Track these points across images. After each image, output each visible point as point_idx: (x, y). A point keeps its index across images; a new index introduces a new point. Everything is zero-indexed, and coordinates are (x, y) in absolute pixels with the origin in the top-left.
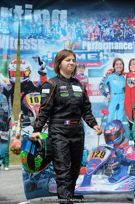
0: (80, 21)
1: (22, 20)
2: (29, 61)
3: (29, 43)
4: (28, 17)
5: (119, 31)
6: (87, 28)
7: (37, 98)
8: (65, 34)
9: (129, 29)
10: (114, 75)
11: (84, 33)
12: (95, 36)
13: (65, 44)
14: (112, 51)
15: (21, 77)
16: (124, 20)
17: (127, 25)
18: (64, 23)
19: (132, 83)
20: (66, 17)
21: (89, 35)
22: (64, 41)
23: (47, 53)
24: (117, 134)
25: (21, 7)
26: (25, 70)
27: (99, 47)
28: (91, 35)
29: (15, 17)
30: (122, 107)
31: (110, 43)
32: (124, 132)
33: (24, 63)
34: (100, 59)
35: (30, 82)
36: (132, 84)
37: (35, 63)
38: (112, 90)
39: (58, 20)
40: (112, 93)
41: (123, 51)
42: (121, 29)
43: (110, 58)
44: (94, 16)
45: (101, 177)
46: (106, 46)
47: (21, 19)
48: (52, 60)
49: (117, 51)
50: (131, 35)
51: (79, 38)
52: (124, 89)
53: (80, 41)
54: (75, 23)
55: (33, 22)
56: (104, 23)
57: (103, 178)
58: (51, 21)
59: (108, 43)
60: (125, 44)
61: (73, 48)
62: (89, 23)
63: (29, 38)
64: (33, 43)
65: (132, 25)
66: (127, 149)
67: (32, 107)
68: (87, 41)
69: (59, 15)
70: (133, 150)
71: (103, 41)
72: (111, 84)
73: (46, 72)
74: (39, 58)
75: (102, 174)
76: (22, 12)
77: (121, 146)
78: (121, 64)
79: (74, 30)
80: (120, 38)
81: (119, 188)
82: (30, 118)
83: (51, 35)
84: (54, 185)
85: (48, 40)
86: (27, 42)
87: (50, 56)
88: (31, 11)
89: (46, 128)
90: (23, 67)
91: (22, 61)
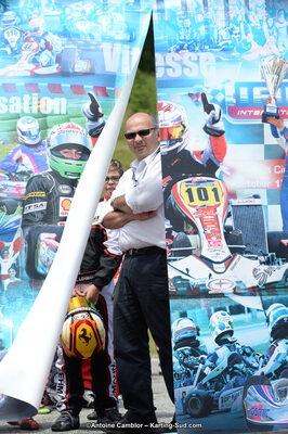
1: (158, 11)
2: (180, 104)
3: (177, 62)
7: (205, 190)
8: (262, 42)
13: (264, 63)
15: (162, 140)
18: (259, 16)
20: (262, 2)
22: (261, 57)
23: (224, 84)
26: (171, 125)
33: (168, 109)
35: (185, 153)
37: (195, 107)
39: (243, 10)
47: (155, 7)
48: (235, 101)
55: (186, 13)
58: (227, 10)
61: (283, 74)
63: (177, 51)
64: (186, 62)
67: (192, 211)
73: (224, 129)
74: (204, 97)
82: (189, 236)
83: (230, 42)
84: (257, 404)
85: (222, 53)
86: (173, 58)
87: (230, 91)
89: (228, 261)
90: (165, 119)
91: (162, 104)
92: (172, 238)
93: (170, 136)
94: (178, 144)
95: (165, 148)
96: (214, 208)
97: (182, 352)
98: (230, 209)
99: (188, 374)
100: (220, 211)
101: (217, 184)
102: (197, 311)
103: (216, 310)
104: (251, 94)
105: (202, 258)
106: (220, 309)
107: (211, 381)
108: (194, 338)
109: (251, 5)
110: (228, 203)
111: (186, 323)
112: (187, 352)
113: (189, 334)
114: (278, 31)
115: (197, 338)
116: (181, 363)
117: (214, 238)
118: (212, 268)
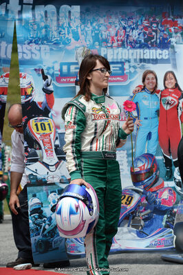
0: (98, 20)
1: (19, 20)
4: (27, 15)
5: (151, 34)
6: (107, 29)
8: (77, 39)
9: (163, 31)
10: (144, 93)
11: (104, 37)
12: (118, 41)
13: (78, 51)
14: (141, 60)
15: (22, 95)
16: (157, 20)
17: (161, 26)
18: (76, 23)
19: (168, 103)
20: (78, 15)
21: (110, 39)
22: (76, 47)
23: (54, 63)
24: (149, 172)
26: (26, 86)
27: (124, 55)
28: (113, 39)
29: (10, 14)
30: (154, 136)
31: (138, 50)
32: (158, 169)
33: (25, 77)
34: (125, 72)
36: (169, 106)
37: (37, 77)
38: (141, 113)
39: (67, 20)
40: (142, 117)
41: (155, 61)
42: (154, 31)
43: (138, 70)
44: (116, 13)
45: (127, 230)
46: (132, 54)
47: (17, 17)
48: (59, 73)
49: (148, 61)
50: (167, 39)
51: (97, 43)
52: (158, 112)
53: (98, 47)
54: (91, 24)
55: (34, 22)
56: (130, 23)
57: (130, 232)
58: (58, 20)
59: (135, 51)
60: (159, 51)
62: (110, 23)
63: (29, 44)
64: (33, 51)
65: (168, 26)
66: (162, 193)
67: (38, 136)
68: (107, 47)
69: (70, 12)
70: (170, 193)
71: (129, 47)
72: (140, 105)
73: (53, 89)
74: (43, 71)
75: (128, 226)
76: (19, 8)
77: (154, 188)
78: (153, 79)
79: (89, 32)
80: (152, 44)
81: (151, 245)
83: (58, 39)
84: (72, 244)
85: (54, 46)
86: (26, 48)
87: (57, 67)
88: (31, 6)
89: (57, 165)
90: (24, 83)
91: (21, 74)
92: (28, 152)
93: (26, 93)
94: (30, 98)
95: (23, 100)
96: (49, 135)
97: (34, 217)
98: (57, 135)
99: (37, 229)
100: (52, 136)
101: (50, 121)
102: (41, 193)
103: (51, 193)
104: (69, 69)
105: (43, 163)
106: (53, 192)
107: (49, 233)
108: (40, 208)
109: (72, 17)
110: (56, 132)
111: (36, 200)
112: (36, 217)
115: (42, 209)
116: (34, 223)
117: (49, 152)
118: (49, 169)
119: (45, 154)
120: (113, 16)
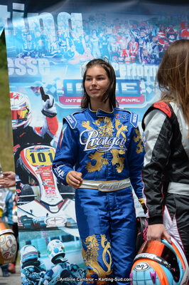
0: (105, 30)
1: (9, 29)
2: (25, 94)
3: (23, 64)
5: (167, 47)
6: (117, 41)
7: (43, 155)
8: (82, 52)
11: (114, 50)
12: (131, 54)
16: (175, 30)
18: (79, 33)
20: (81, 24)
21: (122, 53)
22: (81, 62)
23: (55, 80)
25: (6, 6)
26: (19, 108)
27: (138, 72)
28: (125, 53)
33: (17, 97)
34: (141, 92)
35: (29, 128)
37: (35, 96)
39: (68, 30)
44: (126, 23)
46: (148, 71)
47: (6, 26)
48: (63, 92)
54: (97, 34)
55: (28, 31)
56: (143, 34)
58: (57, 29)
63: (23, 57)
64: (29, 65)
67: (35, 169)
68: (118, 62)
69: (70, 20)
71: (144, 62)
73: (56, 112)
74: (42, 89)
76: (8, 15)
79: (96, 44)
83: (59, 51)
85: (55, 59)
86: (20, 62)
87: (60, 85)
88: (23, 14)
89: (60, 205)
90: (15, 104)
91: (12, 94)
92: (20, 188)
93: (18, 116)
94: (24, 122)
95: (15, 125)
97: (28, 269)
101: (52, 150)
102: (38, 240)
103: (52, 239)
104: (74, 88)
106: (55, 238)
108: (36, 259)
109: (73, 27)
111: (31, 249)
112: (31, 269)
113: (33, 257)
114: (92, 44)
115: (39, 259)
116: (27, 277)
117: (50, 188)
118: (49, 210)
119: (43, 191)
120: (122, 26)
